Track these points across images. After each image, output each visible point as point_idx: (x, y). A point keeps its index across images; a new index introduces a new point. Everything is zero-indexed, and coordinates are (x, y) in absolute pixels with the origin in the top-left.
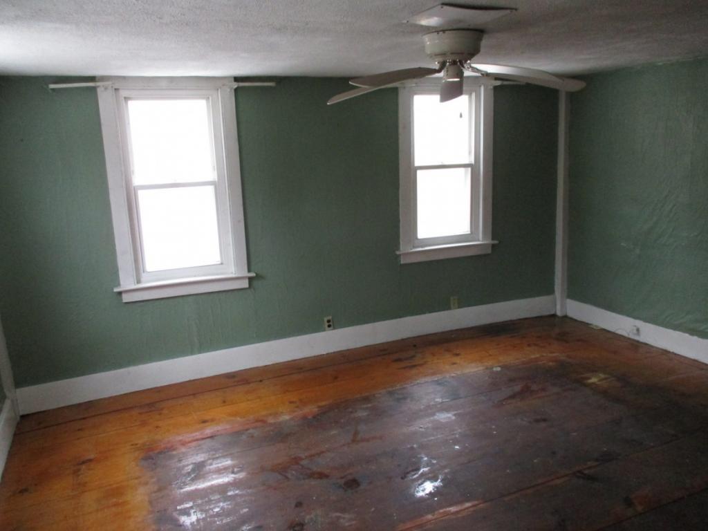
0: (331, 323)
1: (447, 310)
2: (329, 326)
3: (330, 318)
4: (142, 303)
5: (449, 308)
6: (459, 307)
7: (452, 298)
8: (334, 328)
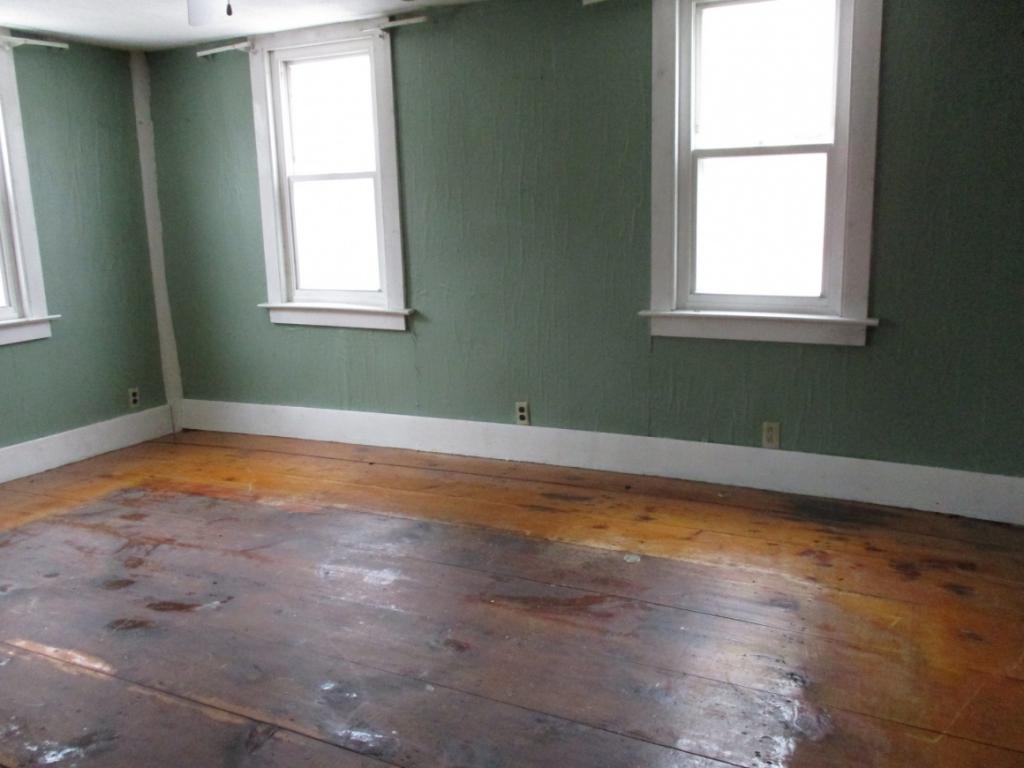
0: (525, 414)
1: (754, 445)
2: (522, 418)
3: (524, 404)
4: (292, 329)
5: (757, 444)
6: (781, 448)
7: (765, 425)
8: (530, 424)
